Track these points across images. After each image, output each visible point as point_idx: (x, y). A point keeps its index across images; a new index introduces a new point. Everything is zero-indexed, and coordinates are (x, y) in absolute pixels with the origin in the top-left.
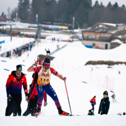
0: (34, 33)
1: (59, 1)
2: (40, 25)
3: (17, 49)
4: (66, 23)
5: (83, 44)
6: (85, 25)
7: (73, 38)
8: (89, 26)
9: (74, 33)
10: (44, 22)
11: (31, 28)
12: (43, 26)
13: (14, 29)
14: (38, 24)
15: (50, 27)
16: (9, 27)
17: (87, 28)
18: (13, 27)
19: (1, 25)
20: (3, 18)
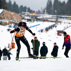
0: (55, 20)
2: (58, 16)
3: (46, 28)
10: (60, 14)
11: (53, 17)
12: (59, 16)
13: (45, 18)
14: (56, 15)
15: (63, 16)
16: (42, 17)
19: (38, 16)
20: (39, 12)
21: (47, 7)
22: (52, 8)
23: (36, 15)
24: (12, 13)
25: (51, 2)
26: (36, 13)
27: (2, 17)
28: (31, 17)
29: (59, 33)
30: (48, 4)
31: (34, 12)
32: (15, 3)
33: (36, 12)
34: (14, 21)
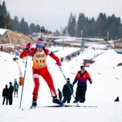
0: (80, 44)
1: (97, 21)
2: (84, 38)
3: (68, 56)
4: (103, 36)
5: (115, 51)
6: (116, 37)
7: (108, 47)
8: (119, 38)
9: (108, 43)
10: (87, 36)
11: (78, 41)
12: (86, 39)
13: (65, 42)
14: (82, 37)
15: (91, 39)
16: (61, 40)
17: (118, 39)
18: (64, 40)
19: (56, 39)
20: (57, 34)
21: (69, 25)
22: (76, 28)
23: (53, 37)
24: (19, 35)
25: (74, 19)
26: (53, 35)
27: (5, 40)
28: (47, 40)
29: (87, 63)
30: (70, 21)
31: (50, 33)
32: (23, 19)
33: (52, 32)
34: (22, 45)
